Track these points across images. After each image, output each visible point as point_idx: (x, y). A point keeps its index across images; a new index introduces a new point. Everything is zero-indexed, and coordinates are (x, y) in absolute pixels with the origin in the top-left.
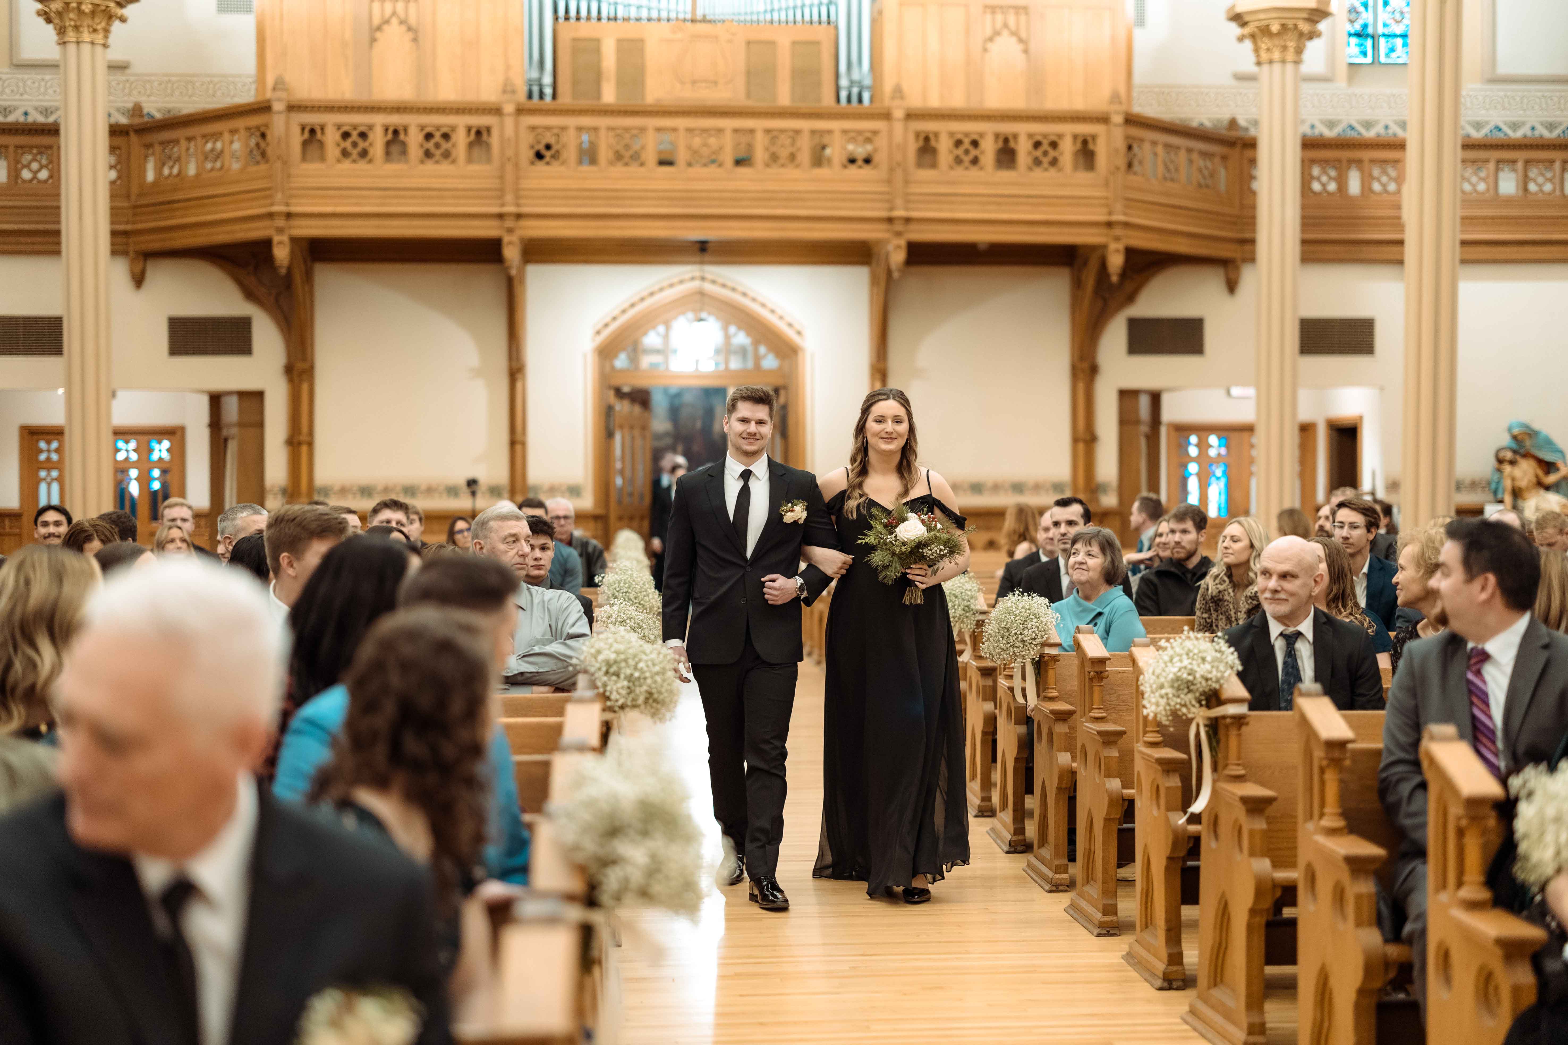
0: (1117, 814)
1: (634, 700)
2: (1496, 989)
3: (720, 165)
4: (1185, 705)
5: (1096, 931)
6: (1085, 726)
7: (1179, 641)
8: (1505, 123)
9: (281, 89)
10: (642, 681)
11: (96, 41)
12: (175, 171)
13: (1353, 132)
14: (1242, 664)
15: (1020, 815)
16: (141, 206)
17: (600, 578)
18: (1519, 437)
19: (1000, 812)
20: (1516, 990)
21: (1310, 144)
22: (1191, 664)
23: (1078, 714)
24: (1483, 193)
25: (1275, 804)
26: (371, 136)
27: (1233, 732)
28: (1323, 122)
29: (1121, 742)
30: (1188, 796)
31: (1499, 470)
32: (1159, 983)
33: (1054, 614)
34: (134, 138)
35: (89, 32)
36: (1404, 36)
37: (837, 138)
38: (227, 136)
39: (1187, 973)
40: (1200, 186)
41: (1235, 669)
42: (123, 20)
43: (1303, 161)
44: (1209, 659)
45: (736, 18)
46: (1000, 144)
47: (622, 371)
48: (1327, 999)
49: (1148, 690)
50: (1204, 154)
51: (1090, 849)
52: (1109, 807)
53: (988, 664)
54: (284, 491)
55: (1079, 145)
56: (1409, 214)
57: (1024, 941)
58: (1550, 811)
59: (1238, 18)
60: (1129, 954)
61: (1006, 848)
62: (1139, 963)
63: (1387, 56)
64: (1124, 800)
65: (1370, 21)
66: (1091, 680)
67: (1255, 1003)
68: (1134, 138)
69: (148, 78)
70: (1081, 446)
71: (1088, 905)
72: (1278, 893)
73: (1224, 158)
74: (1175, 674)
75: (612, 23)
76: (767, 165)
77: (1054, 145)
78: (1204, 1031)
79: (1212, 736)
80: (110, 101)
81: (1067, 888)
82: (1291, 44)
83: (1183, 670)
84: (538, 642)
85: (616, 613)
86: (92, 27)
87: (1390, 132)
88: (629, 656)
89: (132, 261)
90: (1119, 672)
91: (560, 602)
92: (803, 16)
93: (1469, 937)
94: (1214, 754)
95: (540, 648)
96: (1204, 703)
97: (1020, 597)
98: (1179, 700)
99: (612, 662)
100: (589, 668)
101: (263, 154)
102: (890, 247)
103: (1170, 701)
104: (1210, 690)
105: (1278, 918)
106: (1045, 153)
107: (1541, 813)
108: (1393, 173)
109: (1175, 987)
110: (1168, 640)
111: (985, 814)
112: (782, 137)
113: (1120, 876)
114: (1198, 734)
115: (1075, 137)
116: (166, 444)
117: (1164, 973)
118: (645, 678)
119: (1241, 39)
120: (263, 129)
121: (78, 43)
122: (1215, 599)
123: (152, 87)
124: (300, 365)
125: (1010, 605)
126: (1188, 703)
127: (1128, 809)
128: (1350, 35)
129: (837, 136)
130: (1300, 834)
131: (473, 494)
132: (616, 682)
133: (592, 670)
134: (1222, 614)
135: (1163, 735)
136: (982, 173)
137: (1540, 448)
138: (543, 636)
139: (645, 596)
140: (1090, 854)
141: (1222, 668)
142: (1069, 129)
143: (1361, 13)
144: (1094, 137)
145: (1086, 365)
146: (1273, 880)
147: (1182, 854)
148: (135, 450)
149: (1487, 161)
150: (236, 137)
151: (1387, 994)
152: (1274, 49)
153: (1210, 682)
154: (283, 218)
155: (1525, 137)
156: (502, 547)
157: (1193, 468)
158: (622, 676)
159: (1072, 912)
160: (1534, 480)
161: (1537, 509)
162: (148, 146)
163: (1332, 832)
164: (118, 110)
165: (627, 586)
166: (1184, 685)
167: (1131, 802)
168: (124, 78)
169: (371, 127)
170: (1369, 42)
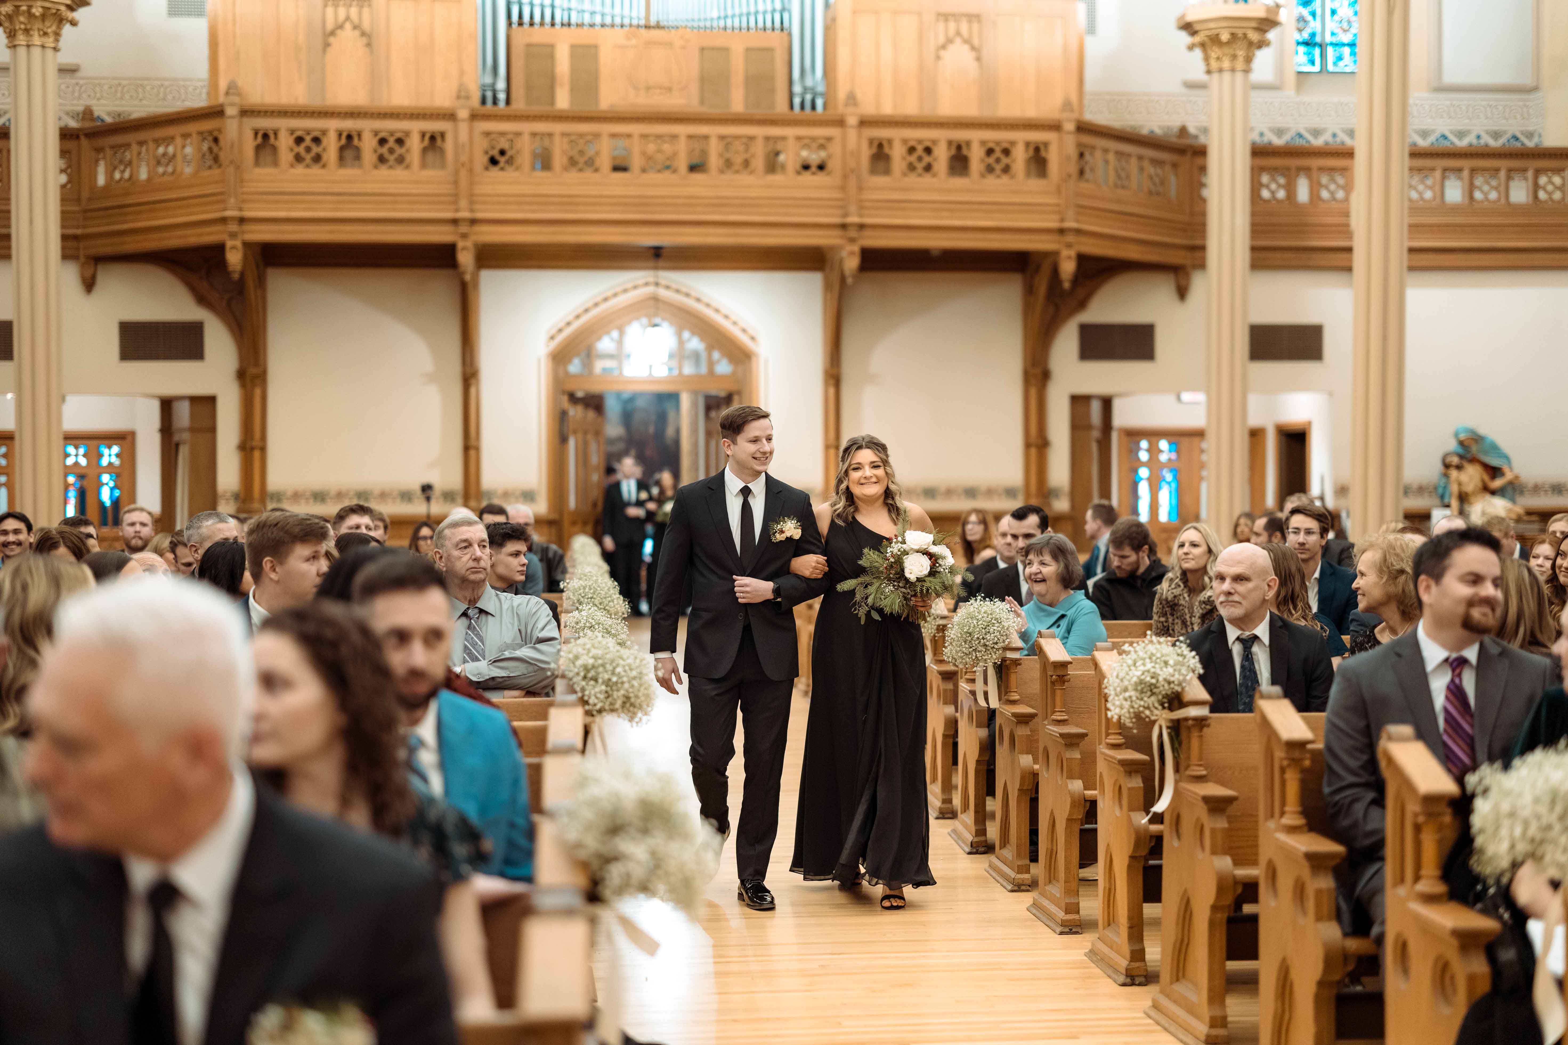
0: (1080, 815)
1: (611, 704)
2: (1452, 978)
3: (675, 171)
4: (1148, 708)
5: (1059, 929)
6: (1047, 729)
7: (1143, 645)
8: (1452, 132)
9: (234, 94)
10: (619, 685)
11: (47, 45)
12: (127, 175)
13: (1301, 140)
14: (1204, 668)
15: (982, 817)
16: (91, 210)
17: (565, 584)
18: (1466, 443)
19: (961, 813)
20: (1471, 979)
21: (1259, 152)
22: (1154, 667)
23: (1040, 715)
24: (1429, 201)
25: (1235, 803)
26: (325, 141)
27: (1195, 734)
28: (1272, 130)
29: (1083, 744)
30: (1150, 796)
31: (1446, 475)
32: (1122, 979)
33: (1015, 619)
34: (84, 142)
35: (40, 35)
36: (1352, 45)
37: (791, 144)
38: (179, 141)
39: (1149, 969)
40: (1150, 193)
41: (1196, 672)
42: (74, 23)
43: (1252, 169)
44: (1171, 662)
45: (690, 24)
46: (953, 151)
47: (575, 376)
48: (1287, 992)
49: (1112, 693)
50: (1155, 162)
51: (1052, 849)
52: (1071, 807)
53: (951, 668)
54: (236, 497)
55: (1031, 152)
56: (1357, 222)
57: (989, 939)
58: (1505, 807)
59: (1188, 27)
60: (1090, 951)
61: (968, 849)
62: (1102, 959)
63: (1335, 64)
64: (1086, 801)
65: (1318, 30)
66: (1053, 683)
67: (1216, 997)
68: (1086, 146)
69: (97, 81)
70: (1033, 451)
71: (1051, 904)
72: (1239, 890)
73: (1175, 166)
74: (1138, 677)
75: (565, 29)
76: (722, 172)
77: (1006, 152)
78: (1167, 1025)
79: (1174, 738)
80: (61, 105)
81: (1028, 888)
82: (1241, 53)
83: (1146, 674)
84: (507, 647)
85: (585, 618)
86: (42, 30)
87: (1338, 140)
88: (606, 661)
89: (83, 266)
90: (1081, 675)
91: (529, 607)
92: (756, 23)
93: (1426, 929)
94: (1176, 754)
95: (510, 653)
96: (1166, 705)
97: (982, 602)
98: (1142, 703)
99: (590, 667)
100: (567, 673)
101: (216, 159)
102: (844, 254)
103: (1134, 703)
104: (1173, 693)
105: (1238, 914)
106: (998, 160)
107: (1496, 808)
108: (1341, 180)
109: (1137, 982)
110: (1131, 644)
111: (946, 816)
112: (737, 143)
113: (1081, 875)
114: (1160, 735)
115: (1027, 144)
116: (115, 449)
117: (1127, 970)
118: (623, 683)
119: (1191, 48)
120: (216, 133)
121: (28, 46)
122: (1171, 603)
123: (102, 91)
124: (252, 371)
125: (972, 609)
126: (1151, 706)
127: (1090, 810)
128: (1298, 43)
129: (791, 142)
130: (1261, 834)
131: (428, 499)
132: (594, 687)
133: (570, 675)
134: (1177, 618)
135: (1125, 737)
136: (935, 180)
137: (1486, 453)
138: (513, 640)
139: (609, 602)
140: (1052, 855)
141: (1184, 671)
142: (1021, 136)
143: (1309, 21)
144: (1046, 145)
145: (1038, 371)
146: (1234, 876)
147: (1144, 852)
148: (84, 456)
149: (1433, 169)
150: (188, 141)
151: (1347, 986)
152: (1224, 58)
153: (1172, 686)
154: (237, 223)
155: (1471, 145)
156: (456, 553)
157: (1144, 472)
158: (600, 681)
159: (1034, 911)
160: (1480, 485)
161: (1484, 513)
162: (99, 150)
163: (1292, 830)
164: (67, 113)
165: (592, 591)
166: (1147, 688)
167: (1093, 803)
168: (74, 81)
169: (324, 132)
170: (1317, 51)
